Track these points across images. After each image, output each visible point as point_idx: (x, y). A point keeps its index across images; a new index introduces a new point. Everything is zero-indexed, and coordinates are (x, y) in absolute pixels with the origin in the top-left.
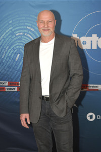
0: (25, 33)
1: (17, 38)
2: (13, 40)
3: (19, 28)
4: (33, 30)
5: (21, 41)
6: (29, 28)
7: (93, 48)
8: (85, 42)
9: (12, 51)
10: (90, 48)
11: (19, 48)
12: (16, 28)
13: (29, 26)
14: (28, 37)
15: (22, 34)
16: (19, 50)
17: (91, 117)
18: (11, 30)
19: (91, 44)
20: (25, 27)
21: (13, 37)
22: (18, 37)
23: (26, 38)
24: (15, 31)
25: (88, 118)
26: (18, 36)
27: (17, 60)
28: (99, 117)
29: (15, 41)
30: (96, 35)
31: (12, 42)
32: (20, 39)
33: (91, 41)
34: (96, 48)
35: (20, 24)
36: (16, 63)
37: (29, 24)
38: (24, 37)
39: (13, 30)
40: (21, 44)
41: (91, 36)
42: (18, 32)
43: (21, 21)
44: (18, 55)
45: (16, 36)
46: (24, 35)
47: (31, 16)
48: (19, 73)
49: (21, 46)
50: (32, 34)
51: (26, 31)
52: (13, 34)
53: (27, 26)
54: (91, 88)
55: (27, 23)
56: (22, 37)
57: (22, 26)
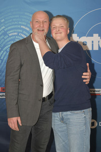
0: (19, 33)
1: (10, 39)
2: (6, 41)
3: (12, 27)
4: (28, 29)
6: (24, 27)
7: (94, 49)
9: (4, 53)
10: (91, 49)
12: (9, 28)
15: (15, 34)
18: (3, 29)
20: (19, 26)
21: (5, 38)
22: (12, 38)
23: (20, 38)
24: (8, 31)
26: (11, 36)
29: (8, 42)
31: (4, 43)
33: (93, 42)
35: (13, 23)
37: (23, 23)
38: (18, 37)
39: (6, 30)
41: (93, 36)
42: (11, 31)
43: (14, 20)
45: (9, 37)
46: (18, 35)
47: (26, 14)
50: (27, 34)
51: (20, 31)
52: (5, 34)
53: (21, 25)
55: (21, 21)
56: (16, 37)
57: (16, 25)
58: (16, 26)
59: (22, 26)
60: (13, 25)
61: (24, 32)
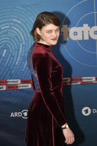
0: (11, 26)
1: (2, 32)
3: (4, 20)
4: (20, 22)
5: (8, 35)
6: (15, 20)
7: (85, 39)
8: (76, 32)
10: (82, 39)
11: (6, 43)
12: (1, 21)
13: (15, 18)
14: (15, 30)
15: (7, 27)
16: (6, 45)
17: (87, 111)
19: (83, 35)
20: (11, 20)
22: (4, 31)
23: (13, 31)
25: (84, 113)
26: (4, 29)
27: (3, 55)
28: (94, 111)
29: (1, 35)
30: (87, 25)
32: (6, 33)
33: (83, 32)
34: (88, 39)
35: (5, 17)
36: (3, 59)
37: (15, 16)
38: (11, 30)
40: (8, 38)
41: (83, 26)
42: (3, 25)
43: (6, 13)
44: (5, 51)
45: (2, 30)
46: (10, 28)
47: (17, 7)
48: (7, 70)
49: (8, 40)
50: (19, 27)
51: (12, 24)
53: (13, 18)
54: (85, 81)
56: (9, 30)
57: (8, 18)
58: (8, 20)
59: (14, 20)
60: (5, 19)
61: (16, 25)
